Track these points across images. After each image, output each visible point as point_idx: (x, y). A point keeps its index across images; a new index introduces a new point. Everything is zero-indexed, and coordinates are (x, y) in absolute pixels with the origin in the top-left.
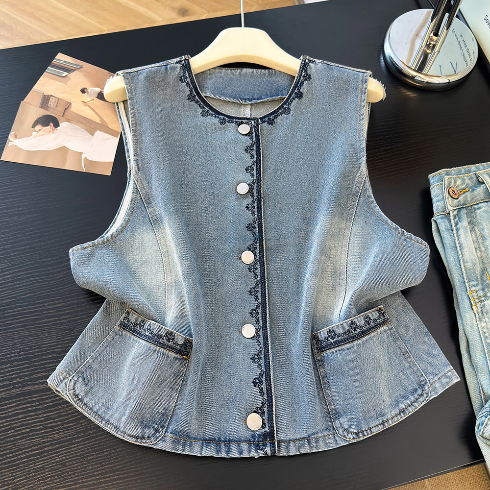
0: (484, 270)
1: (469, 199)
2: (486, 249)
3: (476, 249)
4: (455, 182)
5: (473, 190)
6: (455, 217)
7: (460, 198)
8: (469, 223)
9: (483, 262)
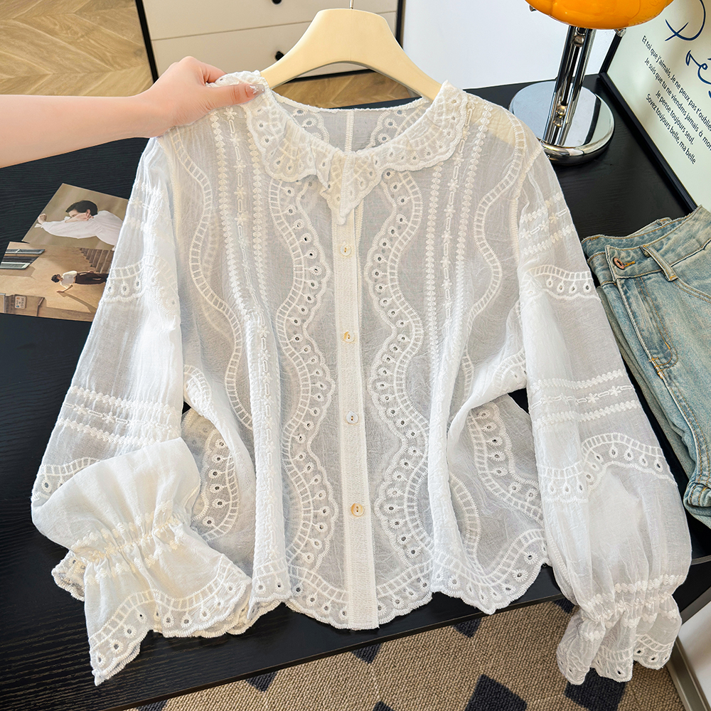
0: (662, 341)
1: (637, 271)
2: (662, 318)
3: (651, 319)
4: (619, 254)
5: (639, 263)
6: (623, 287)
7: (626, 270)
8: (640, 293)
9: (660, 333)
